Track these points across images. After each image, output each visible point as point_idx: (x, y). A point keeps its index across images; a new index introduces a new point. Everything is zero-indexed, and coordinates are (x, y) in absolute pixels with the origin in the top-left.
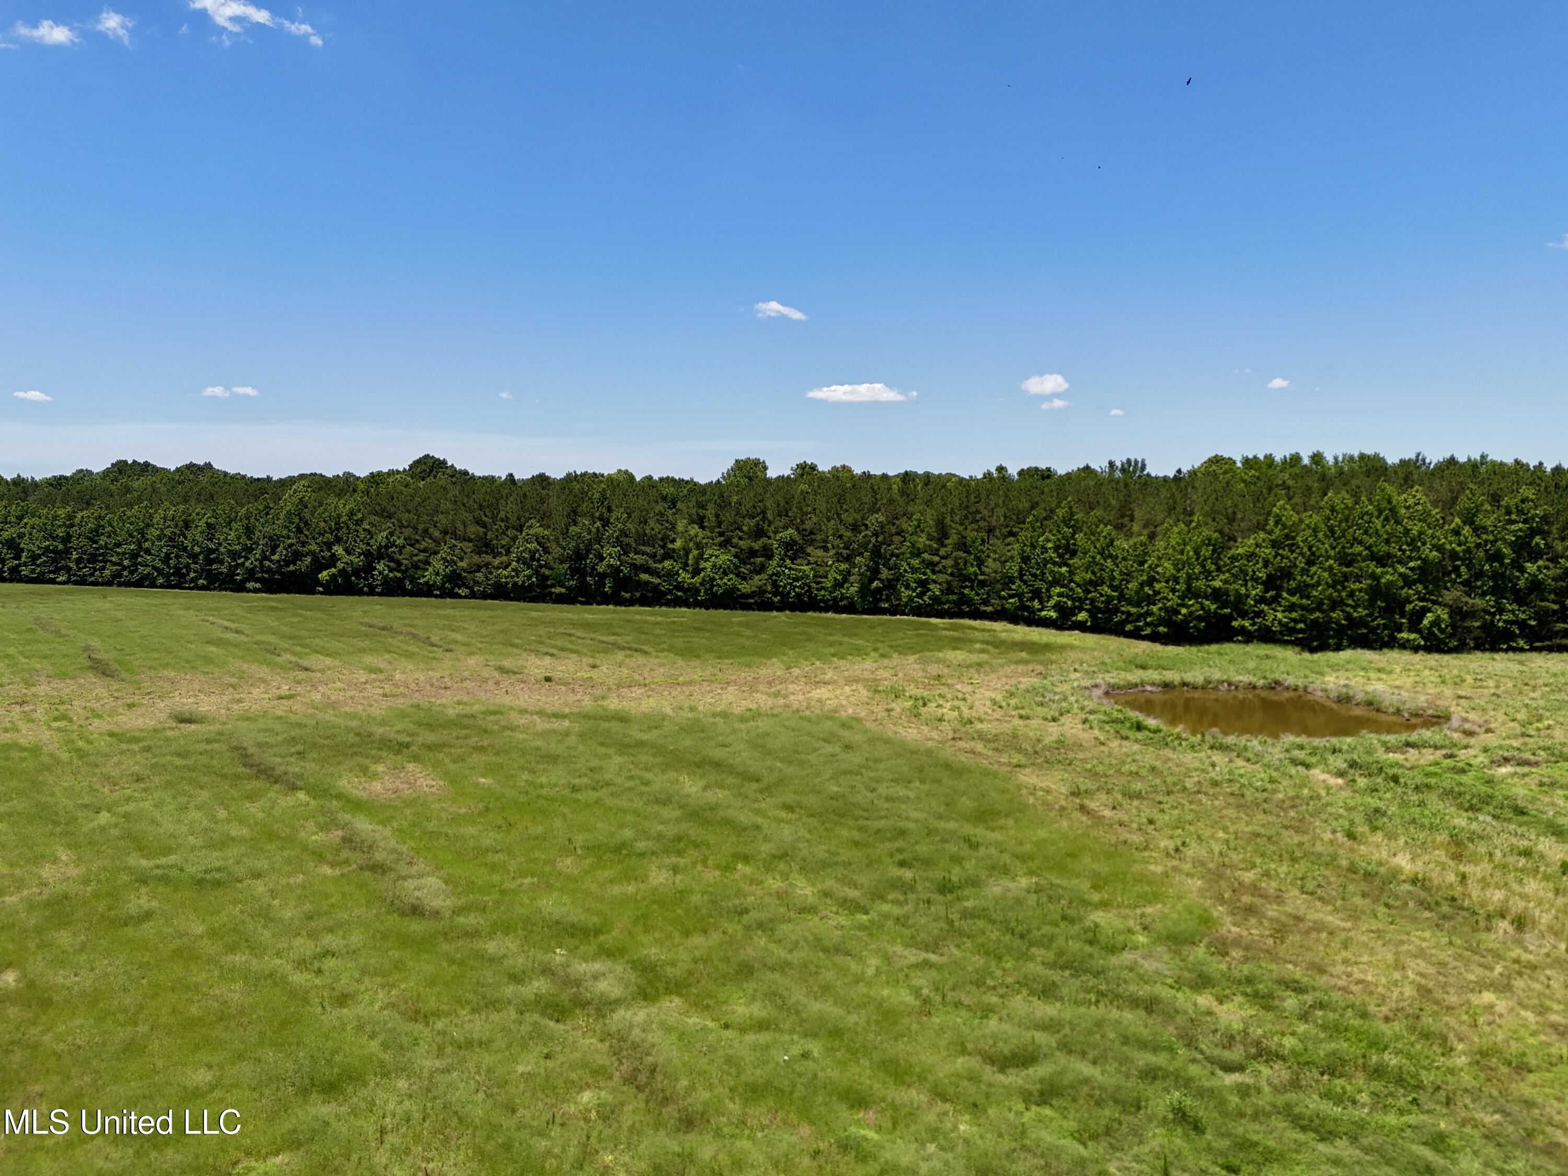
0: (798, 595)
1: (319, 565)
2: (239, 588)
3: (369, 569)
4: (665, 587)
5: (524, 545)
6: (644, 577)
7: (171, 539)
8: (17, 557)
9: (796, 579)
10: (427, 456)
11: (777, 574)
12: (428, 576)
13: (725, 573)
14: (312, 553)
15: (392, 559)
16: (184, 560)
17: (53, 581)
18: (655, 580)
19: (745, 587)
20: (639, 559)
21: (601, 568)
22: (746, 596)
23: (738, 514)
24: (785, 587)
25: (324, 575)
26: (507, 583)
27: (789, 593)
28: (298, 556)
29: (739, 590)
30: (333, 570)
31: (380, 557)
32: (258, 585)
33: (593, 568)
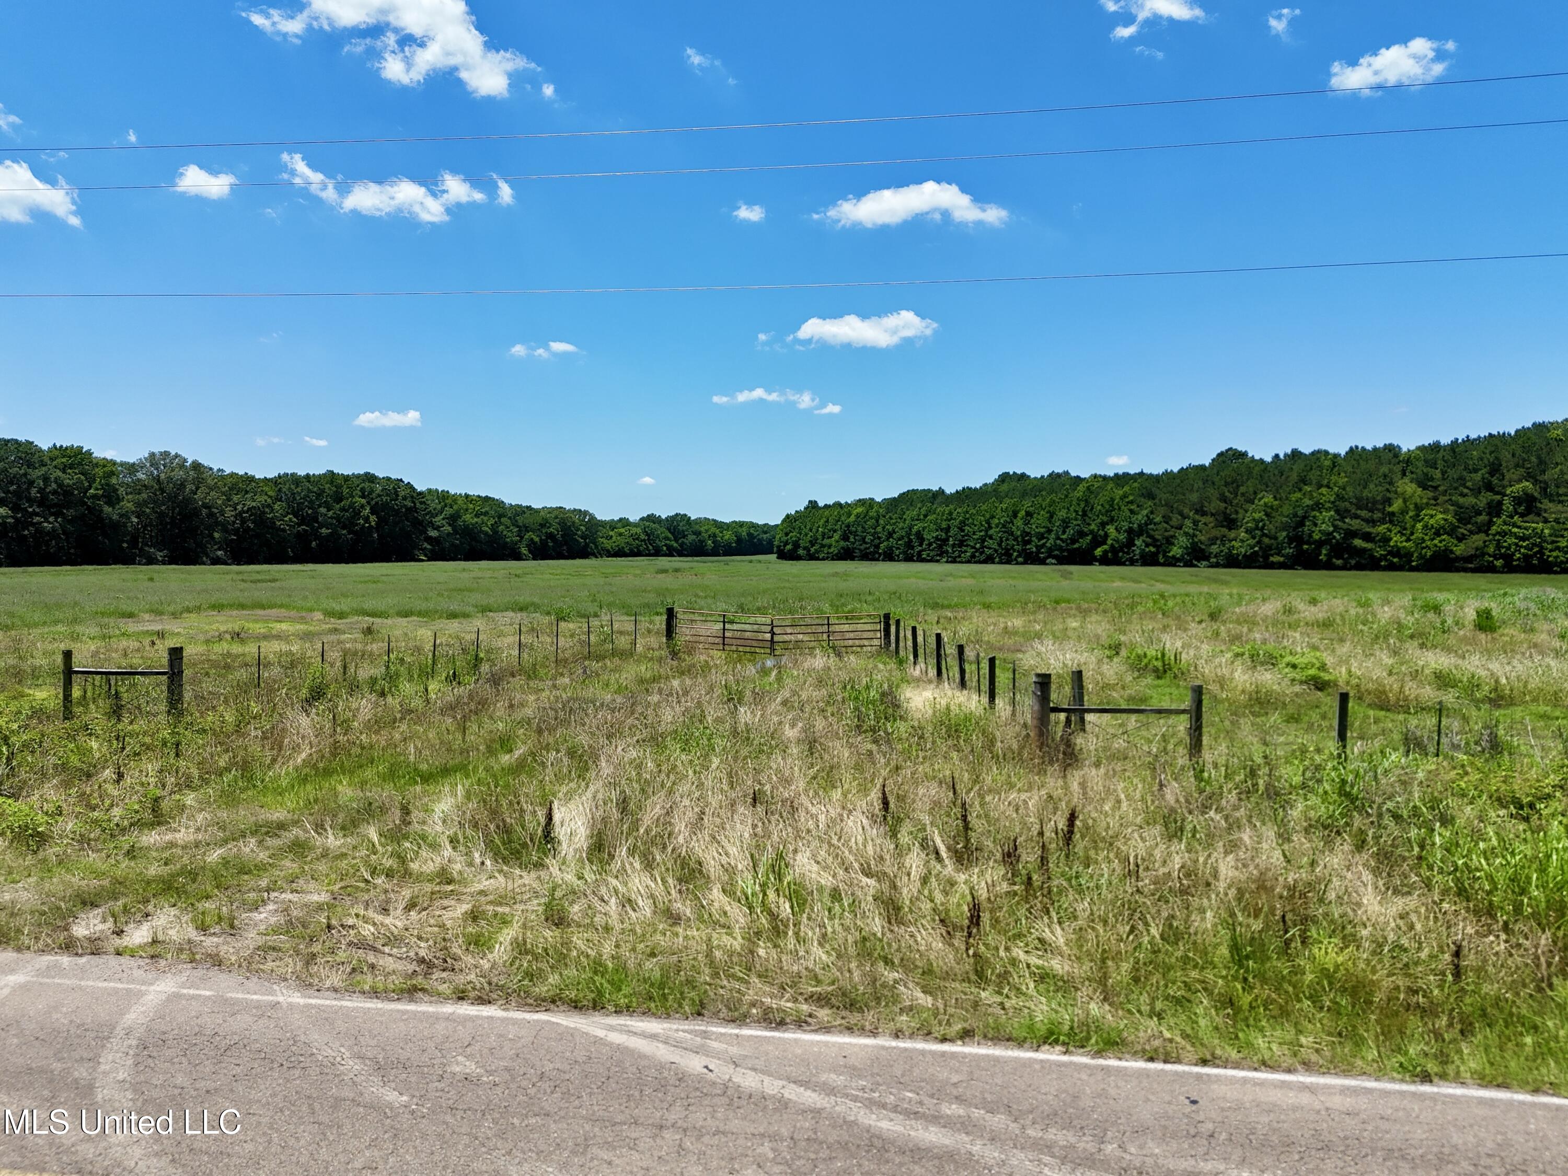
0: (1526, 557)
1: (1098, 541)
2: (1043, 562)
3: (1130, 543)
4: (1379, 552)
5: (1253, 514)
6: (1358, 542)
7: (1004, 526)
8: (921, 545)
9: (1523, 539)
10: (1230, 449)
11: (1504, 534)
12: (1176, 551)
13: (1437, 534)
14: (1092, 532)
15: (1149, 536)
16: (1011, 542)
17: (938, 561)
18: (1369, 546)
19: (1460, 549)
20: (1355, 524)
21: (1316, 536)
22: (1458, 559)
23: (1465, 469)
24: (1508, 548)
25: (1098, 552)
26: (1238, 555)
27: (1513, 554)
28: (1082, 534)
29: (1452, 552)
30: (1105, 547)
31: (1140, 534)
32: (1054, 561)
33: (1310, 536)
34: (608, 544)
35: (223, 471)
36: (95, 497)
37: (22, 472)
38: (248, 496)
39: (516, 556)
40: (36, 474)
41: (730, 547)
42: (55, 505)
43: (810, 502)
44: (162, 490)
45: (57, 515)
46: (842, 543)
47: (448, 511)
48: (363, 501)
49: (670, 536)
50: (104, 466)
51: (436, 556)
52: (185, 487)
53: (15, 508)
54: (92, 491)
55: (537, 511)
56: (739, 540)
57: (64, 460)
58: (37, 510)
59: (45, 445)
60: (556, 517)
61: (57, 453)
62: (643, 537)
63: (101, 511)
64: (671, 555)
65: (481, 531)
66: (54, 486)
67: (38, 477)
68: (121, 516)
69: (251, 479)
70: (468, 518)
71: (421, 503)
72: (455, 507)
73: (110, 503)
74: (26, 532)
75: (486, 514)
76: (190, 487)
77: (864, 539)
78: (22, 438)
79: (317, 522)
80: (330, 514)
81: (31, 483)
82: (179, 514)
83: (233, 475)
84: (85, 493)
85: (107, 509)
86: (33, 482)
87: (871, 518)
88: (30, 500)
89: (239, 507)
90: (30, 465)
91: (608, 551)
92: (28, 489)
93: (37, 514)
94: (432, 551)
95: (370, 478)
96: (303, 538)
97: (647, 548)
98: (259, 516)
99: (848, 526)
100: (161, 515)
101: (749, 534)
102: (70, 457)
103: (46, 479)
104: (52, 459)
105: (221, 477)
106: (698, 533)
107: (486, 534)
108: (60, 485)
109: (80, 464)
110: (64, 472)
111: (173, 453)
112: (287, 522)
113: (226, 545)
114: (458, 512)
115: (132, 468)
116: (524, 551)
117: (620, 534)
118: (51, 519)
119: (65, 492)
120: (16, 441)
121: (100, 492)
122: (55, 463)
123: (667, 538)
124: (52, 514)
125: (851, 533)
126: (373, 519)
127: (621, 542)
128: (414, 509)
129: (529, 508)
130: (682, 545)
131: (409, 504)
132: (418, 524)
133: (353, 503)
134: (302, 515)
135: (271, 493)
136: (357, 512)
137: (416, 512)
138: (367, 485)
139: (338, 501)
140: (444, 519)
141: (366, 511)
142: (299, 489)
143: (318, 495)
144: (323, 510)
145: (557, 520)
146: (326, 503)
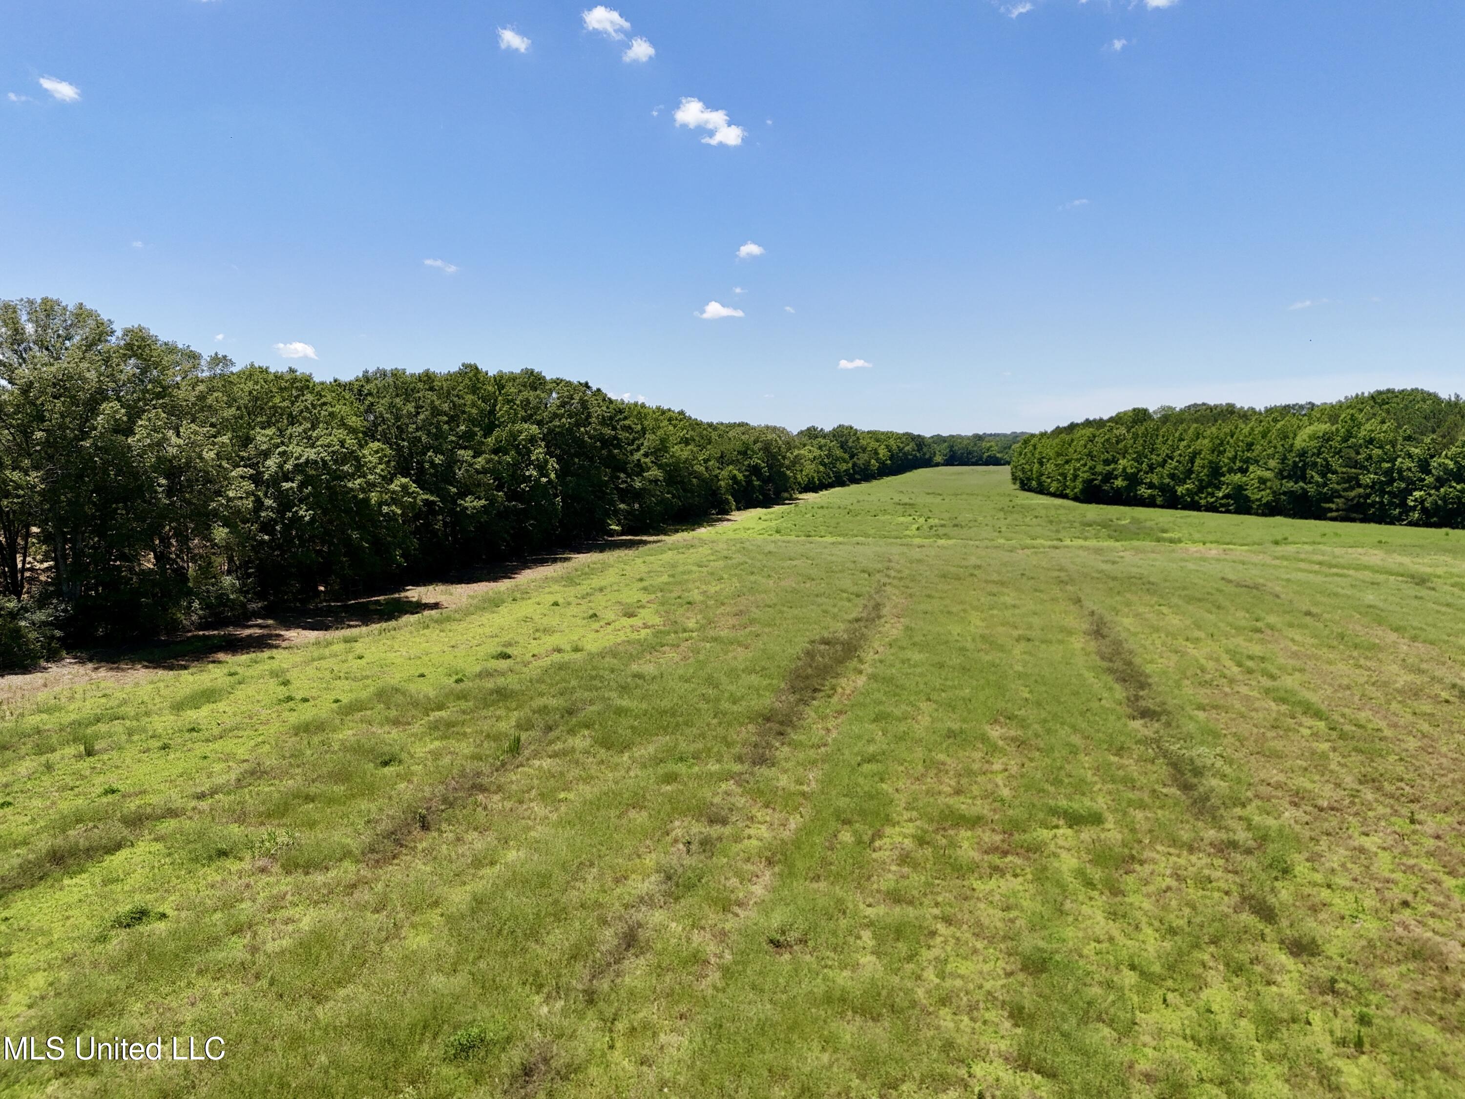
34: (798, 474)
38: (296, 430)
47: (652, 438)
48: (533, 428)
49: (845, 456)
60: (756, 440)
62: (825, 461)
70: (676, 450)
71: (623, 427)
72: (658, 432)
75: (692, 441)
79: (455, 483)
80: (479, 460)
89: (272, 463)
91: (799, 484)
95: (534, 381)
106: (864, 450)
114: (662, 440)
116: (730, 498)
117: (806, 458)
123: (843, 460)
126: (552, 464)
127: (809, 468)
128: (614, 441)
130: (855, 467)
131: (608, 431)
132: (619, 466)
133: (514, 436)
134: (421, 470)
135: (354, 421)
136: (524, 453)
137: (619, 446)
138: (531, 395)
139: (488, 432)
140: (646, 455)
141: (538, 452)
142: (411, 407)
143: (453, 420)
144: (465, 454)
145: (759, 445)
146: (469, 436)
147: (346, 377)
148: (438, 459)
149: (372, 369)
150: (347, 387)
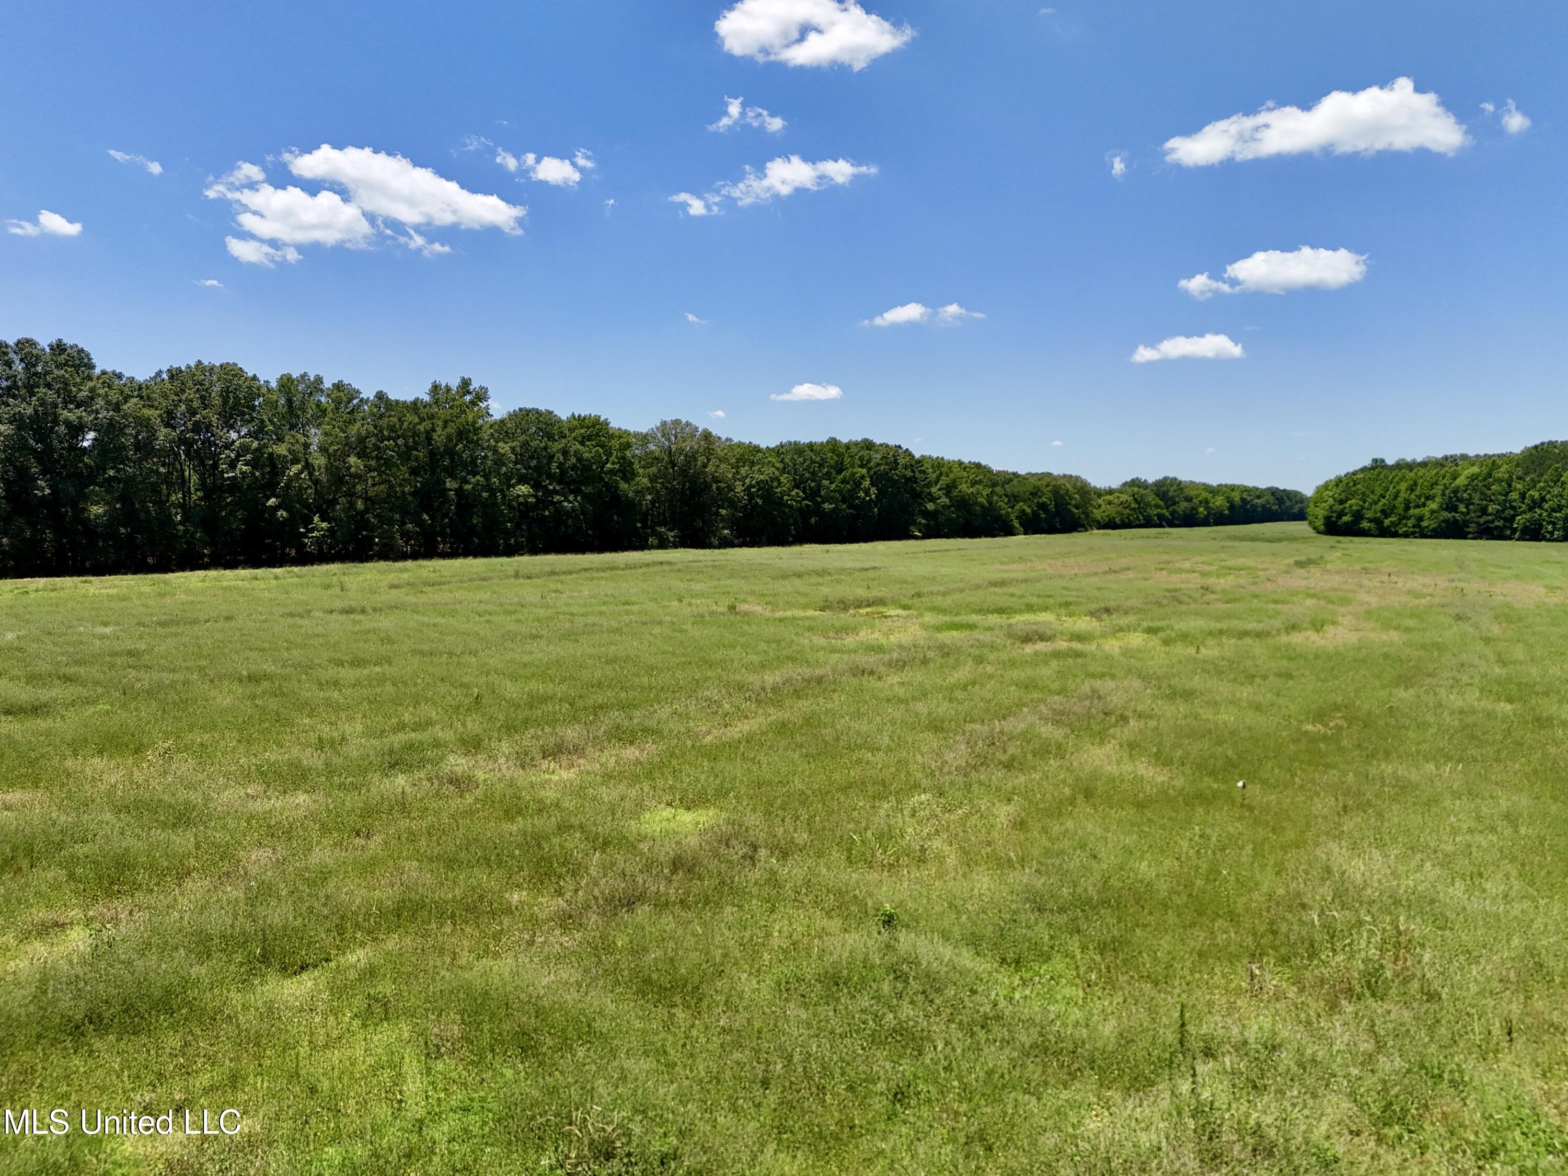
34: (1097, 514)
35: (731, 440)
36: (611, 472)
37: (543, 445)
38: (756, 468)
39: (1009, 531)
40: (556, 447)
41: (1221, 514)
42: (574, 481)
43: (1375, 460)
44: (674, 465)
45: (576, 492)
46: (1446, 515)
47: (944, 481)
48: (864, 471)
49: (1162, 503)
50: (620, 437)
51: (931, 533)
52: (696, 460)
53: (536, 486)
54: (609, 465)
55: (1025, 478)
56: (1232, 507)
57: (583, 431)
58: (558, 488)
59: (563, 414)
60: (1047, 486)
61: (576, 423)
62: (1134, 505)
63: (617, 488)
64: (1161, 526)
65: (976, 503)
66: (574, 460)
67: (558, 451)
68: (637, 492)
69: (757, 449)
70: (964, 487)
71: (921, 472)
72: (952, 476)
73: (626, 479)
74: (547, 513)
75: (980, 482)
76: (702, 459)
77: (1484, 511)
78: (542, 408)
79: (820, 496)
80: (833, 486)
81: (551, 457)
82: (690, 488)
83: (740, 445)
84: (602, 467)
85: (623, 486)
86: (553, 456)
87: (1499, 481)
88: (550, 476)
89: (748, 481)
90: (550, 437)
91: (1098, 522)
92: (549, 463)
93: (557, 493)
94: (926, 526)
95: (868, 445)
96: (805, 513)
97: (1138, 518)
98: (766, 489)
99: (1455, 491)
100: (671, 491)
101: (1243, 500)
102: (588, 428)
103: (565, 453)
104: (571, 430)
105: (731, 446)
106: (1189, 499)
107: (982, 506)
108: (580, 459)
109: (597, 435)
110: (582, 443)
111: (684, 421)
112: (794, 497)
113: (733, 523)
114: (954, 481)
115: (644, 439)
116: (1016, 524)
117: (1110, 503)
118: (571, 498)
119: (584, 466)
120: (537, 412)
121: (617, 466)
122: (574, 434)
123: (1157, 506)
124: (571, 492)
125: (1461, 500)
126: (873, 490)
127: (1111, 511)
128: (913, 480)
129: (1015, 474)
130: (1172, 513)
131: (909, 473)
132: (917, 496)
133: (853, 474)
134: (804, 488)
135: (778, 465)
136: (858, 484)
137: (916, 482)
138: (865, 453)
139: (839, 472)
140: (940, 489)
141: (866, 483)
142: (801, 460)
143: (821, 466)
144: (826, 483)
145: (1049, 488)
146: (828, 474)
147: (772, 446)
148: (813, 485)
149: (784, 441)
150: (773, 450)
